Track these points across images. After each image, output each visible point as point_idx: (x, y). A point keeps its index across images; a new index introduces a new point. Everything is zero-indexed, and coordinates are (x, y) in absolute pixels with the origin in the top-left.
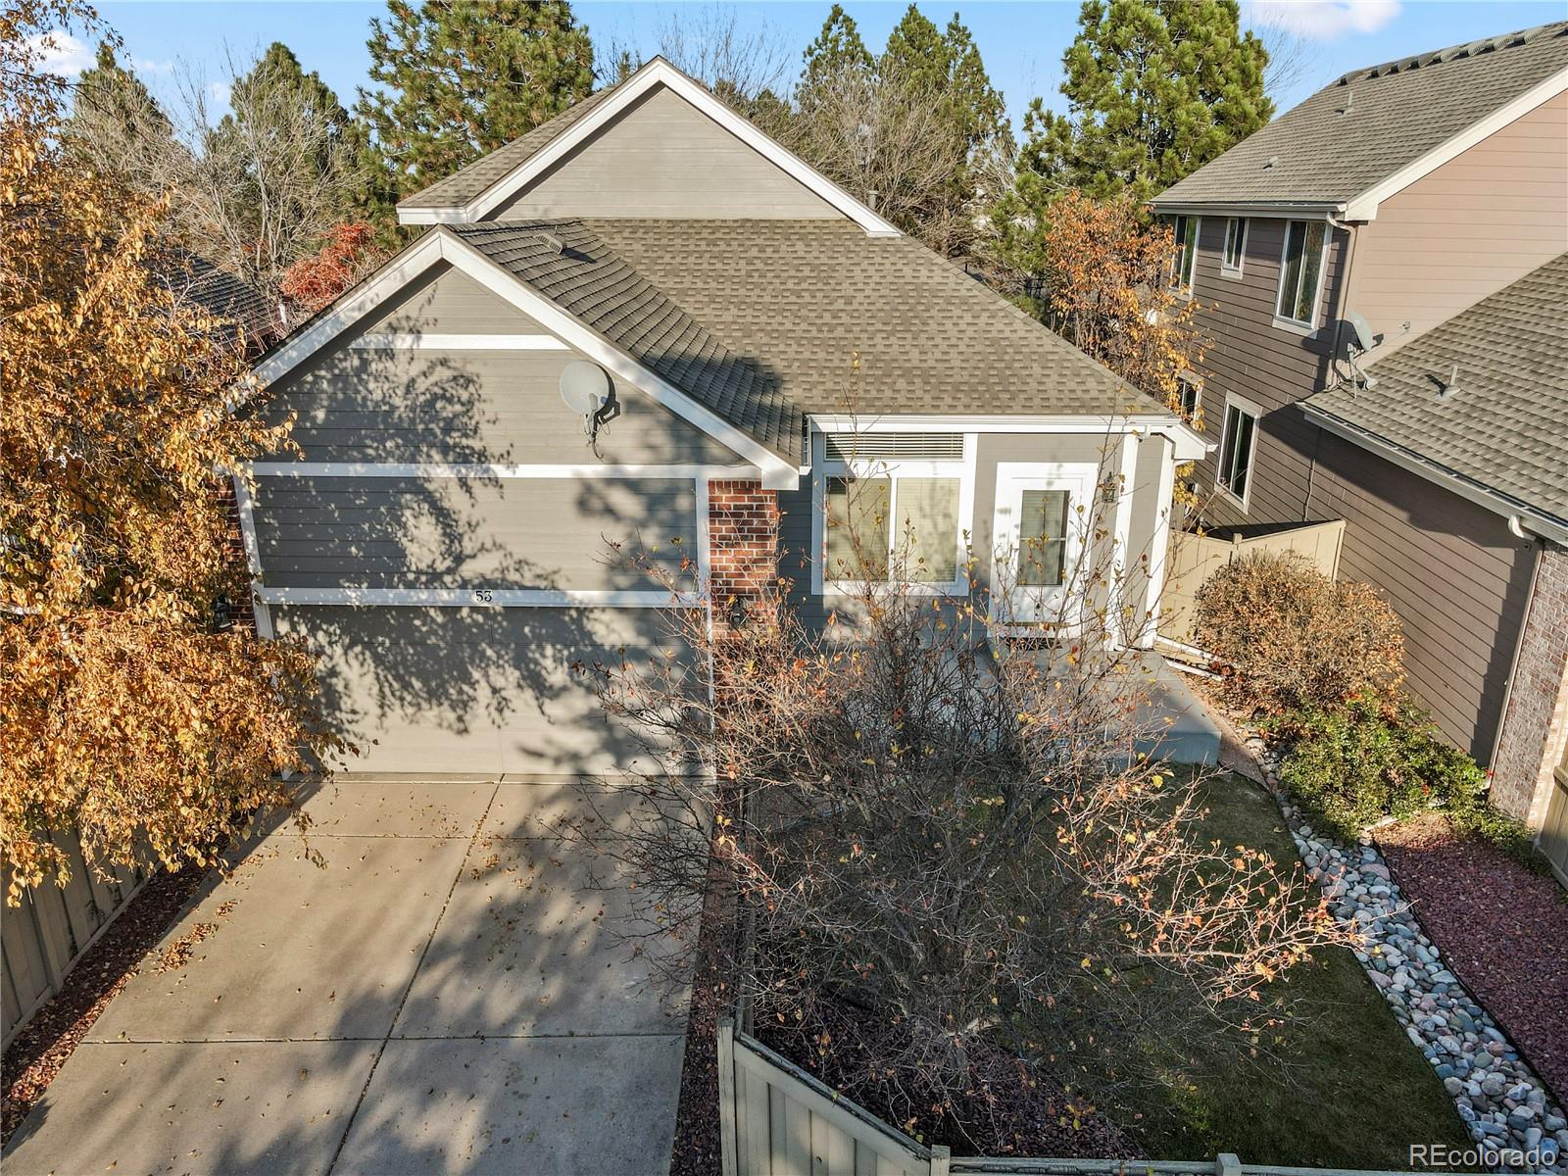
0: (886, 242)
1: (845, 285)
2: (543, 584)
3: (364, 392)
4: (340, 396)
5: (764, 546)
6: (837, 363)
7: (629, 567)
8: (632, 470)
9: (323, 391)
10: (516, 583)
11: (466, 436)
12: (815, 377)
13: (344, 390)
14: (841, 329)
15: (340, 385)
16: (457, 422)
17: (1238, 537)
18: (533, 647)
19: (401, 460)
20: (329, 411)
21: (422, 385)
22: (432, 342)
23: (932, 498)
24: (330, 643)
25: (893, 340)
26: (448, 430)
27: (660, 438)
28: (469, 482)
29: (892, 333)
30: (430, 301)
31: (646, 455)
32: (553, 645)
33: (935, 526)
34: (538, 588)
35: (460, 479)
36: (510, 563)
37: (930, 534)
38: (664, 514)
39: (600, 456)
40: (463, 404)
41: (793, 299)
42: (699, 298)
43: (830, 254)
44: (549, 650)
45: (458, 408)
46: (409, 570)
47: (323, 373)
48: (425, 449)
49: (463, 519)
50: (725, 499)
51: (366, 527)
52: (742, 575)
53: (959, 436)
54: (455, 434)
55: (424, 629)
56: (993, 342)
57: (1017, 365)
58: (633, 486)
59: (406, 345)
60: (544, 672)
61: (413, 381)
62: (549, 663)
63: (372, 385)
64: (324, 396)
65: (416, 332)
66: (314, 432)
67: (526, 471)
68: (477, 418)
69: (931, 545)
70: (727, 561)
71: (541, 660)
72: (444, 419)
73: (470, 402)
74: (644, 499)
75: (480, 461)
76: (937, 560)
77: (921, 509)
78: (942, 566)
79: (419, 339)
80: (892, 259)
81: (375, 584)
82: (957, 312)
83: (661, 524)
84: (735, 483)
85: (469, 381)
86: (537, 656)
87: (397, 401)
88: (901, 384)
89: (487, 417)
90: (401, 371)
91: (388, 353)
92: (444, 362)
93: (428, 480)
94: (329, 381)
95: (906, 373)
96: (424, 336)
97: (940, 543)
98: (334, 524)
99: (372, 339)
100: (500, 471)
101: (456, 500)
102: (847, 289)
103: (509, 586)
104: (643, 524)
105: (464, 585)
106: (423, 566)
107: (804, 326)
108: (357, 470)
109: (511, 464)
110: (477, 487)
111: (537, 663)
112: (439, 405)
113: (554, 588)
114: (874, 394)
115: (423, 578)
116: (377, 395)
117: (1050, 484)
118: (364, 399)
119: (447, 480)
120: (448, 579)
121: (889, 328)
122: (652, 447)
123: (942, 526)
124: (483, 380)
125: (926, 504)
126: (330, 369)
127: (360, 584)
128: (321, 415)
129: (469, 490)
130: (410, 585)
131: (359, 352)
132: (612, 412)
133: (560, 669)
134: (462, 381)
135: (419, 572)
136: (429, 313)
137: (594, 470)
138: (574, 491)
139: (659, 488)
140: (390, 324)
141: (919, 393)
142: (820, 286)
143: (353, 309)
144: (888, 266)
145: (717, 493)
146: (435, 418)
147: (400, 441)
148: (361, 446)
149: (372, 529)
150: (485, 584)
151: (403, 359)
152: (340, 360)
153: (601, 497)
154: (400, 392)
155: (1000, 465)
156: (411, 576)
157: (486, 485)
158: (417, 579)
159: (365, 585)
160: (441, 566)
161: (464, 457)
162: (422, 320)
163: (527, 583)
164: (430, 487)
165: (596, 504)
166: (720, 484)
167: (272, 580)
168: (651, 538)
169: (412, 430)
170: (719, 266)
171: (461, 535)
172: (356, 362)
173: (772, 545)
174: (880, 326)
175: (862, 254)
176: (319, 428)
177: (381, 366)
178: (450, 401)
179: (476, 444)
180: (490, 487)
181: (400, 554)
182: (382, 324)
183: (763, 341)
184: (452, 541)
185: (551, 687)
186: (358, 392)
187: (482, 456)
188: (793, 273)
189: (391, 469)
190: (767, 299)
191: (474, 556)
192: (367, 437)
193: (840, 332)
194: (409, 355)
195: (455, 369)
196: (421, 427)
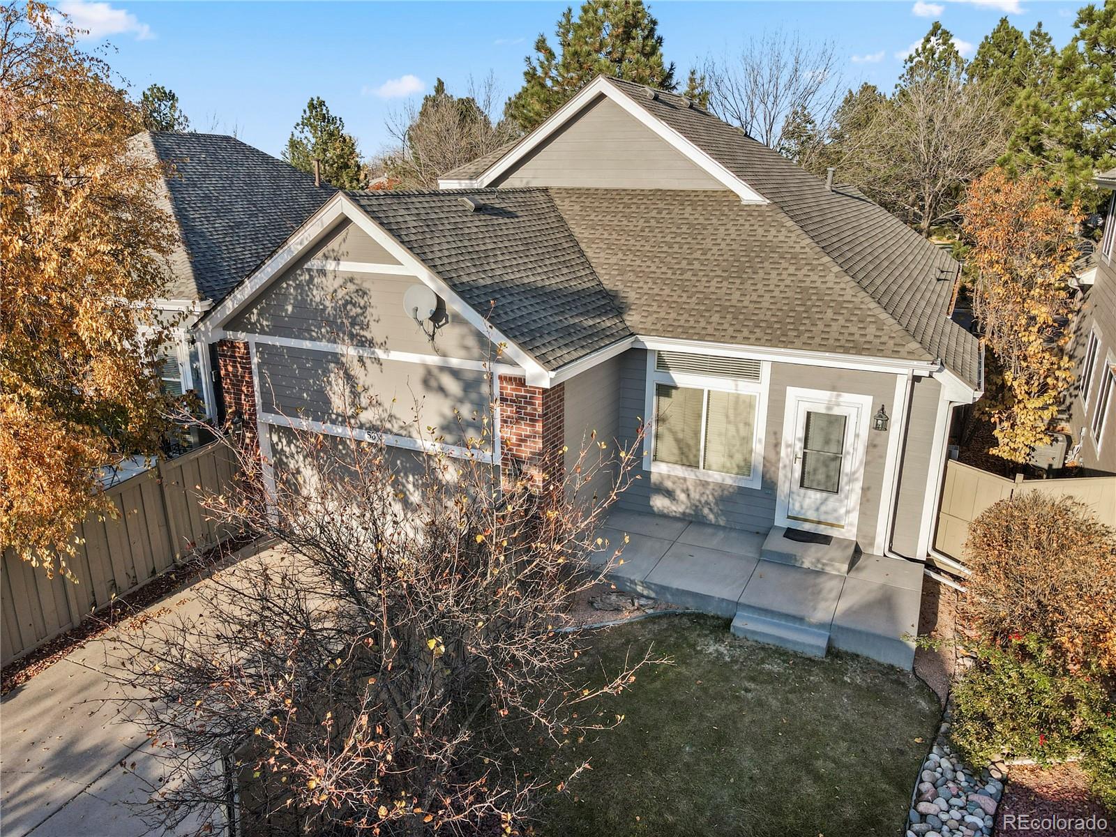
0: (754, 208)
1: (708, 240)
2: (404, 433)
3: (311, 296)
4: (299, 298)
5: (534, 426)
6: (675, 298)
7: (454, 428)
8: (455, 362)
9: (291, 294)
10: (389, 430)
11: (362, 328)
12: (655, 308)
13: (301, 294)
14: (690, 273)
15: (299, 291)
16: (358, 319)
17: (1020, 477)
18: (402, 474)
19: (329, 341)
20: (294, 307)
21: (341, 293)
22: (347, 267)
23: (735, 409)
24: (297, 452)
25: (725, 284)
26: (353, 324)
27: (471, 342)
28: (364, 360)
29: (726, 279)
30: (344, 240)
31: (463, 353)
32: (413, 476)
33: (738, 431)
34: (401, 435)
35: (360, 357)
36: (385, 415)
37: (734, 437)
38: (474, 396)
39: (437, 351)
40: (361, 308)
41: (665, 249)
42: (601, 245)
43: (707, 216)
44: (411, 478)
45: (359, 311)
46: (333, 413)
47: (291, 282)
48: (341, 335)
49: (361, 382)
50: (509, 389)
51: (311, 381)
52: (520, 445)
53: (758, 362)
54: (357, 327)
55: (344, 452)
56: (803, 290)
57: (814, 310)
58: (455, 373)
59: (332, 268)
60: (408, 493)
61: (335, 291)
62: (410, 487)
63: (315, 292)
64: (291, 297)
65: (337, 259)
66: (286, 319)
67: (395, 356)
68: (368, 318)
69: (734, 446)
70: (510, 433)
71: (406, 484)
72: (351, 317)
73: (365, 307)
74: (461, 384)
75: (370, 347)
76: (739, 458)
77: (727, 417)
78: (742, 464)
79: (338, 264)
80: (752, 222)
81: (316, 419)
82: (784, 264)
83: (472, 403)
84: (515, 379)
85: (365, 293)
86: (404, 481)
87: (328, 303)
88: (716, 318)
89: (374, 318)
90: (330, 284)
91: (322, 272)
92: (351, 280)
93: (342, 355)
94: (294, 288)
95: (723, 311)
96: (341, 262)
97: (741, 445)
98: (295, 378)
99: (315, 263)
100: (380, 353)
101: (357, 370)
102: (708, 243)
103: (387, 431)
104: (461, 401)
105: (361, 426)
106: (340, 411)
107: (664, 269)
108: (307, 345)
109: (387, 350)
110: (368, 362)
111: (404, 486)
112: (349, 307)
113: (410, 437)
114: (692, 323)
115: (340, 419)
116: (317, 299)
117: (829, 408)
118: (311, 300)
119: (353, 357)
120: (353, 421)
121: (725, 274)
122: (466, 348)
123: (743, 432)
124: (371, 293)
125: (731, 412)
126: (294, 281)
127: (308, 417)
128: (290, 308)
129: (364, 364)
130: (333, 422)
131: (309, 270)
132: (444, 321)
133: (417, 492)
134: (360, 293)
135: (338, 415)
136: (344, 248)
137: (433, 360)
138: (421, 373)
139: (469, 376)
140: (324, 254)
141: (726, 326)
142: (689, 240)
143: (297, 244)
144: (746, 227)
145: (505, 385)
146: (347, 316)
147: (328, 329)
148: (309, 331)
149: (314, 382)
150: (373, 429)
151: (330, 276)
152: (300, 275)
153: (437, 380)
154: (329, 297)
155: (789, 388)
156: (334, 417)
157: (373, 363)
158: (337, 419)
159: (311, 418)
160: (350, 412)
161: (363, 343)
162: (341, 252)
163: (395, 431)
164: (344, 360)
165: (433, 383)
166: (505, 378)
167: (267, 408)
168: (466, 412)
169: (334, 322)
170: (625, 223)
171: (360, 394)
172: (307, 277)
173: (539, 427)
174: (719, 273)
175: (731, 217)
176: (289, 317)
177: (319, 281)
178: (354, 305)
179: (369, 336)
180: (375, 364)
181: (328, 402)
182: (320, 254)
183: (631, 278)
184: (355, 397)
185: (412, 504)
186: (308, 296)
187: (371, 343)
188: (674, 229)
189: (323, 346)
190: (647, 248)
191: (366, 409)
192: (312, 325)
193: (688, 275)
194: (333, 274)
195: (357, 285)
196: (339, 321)
